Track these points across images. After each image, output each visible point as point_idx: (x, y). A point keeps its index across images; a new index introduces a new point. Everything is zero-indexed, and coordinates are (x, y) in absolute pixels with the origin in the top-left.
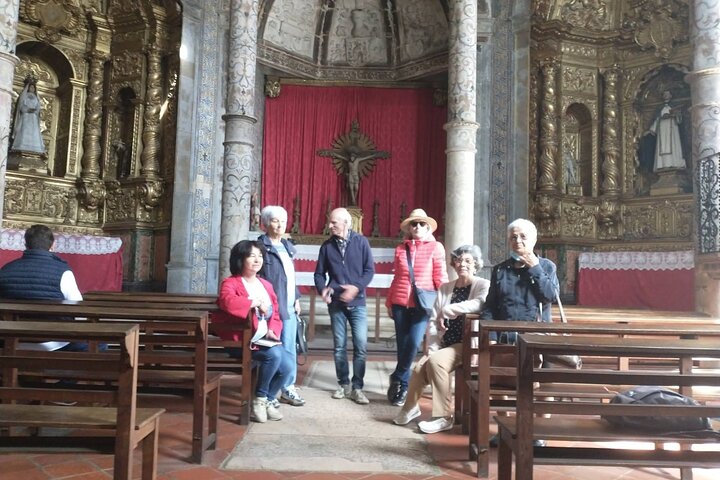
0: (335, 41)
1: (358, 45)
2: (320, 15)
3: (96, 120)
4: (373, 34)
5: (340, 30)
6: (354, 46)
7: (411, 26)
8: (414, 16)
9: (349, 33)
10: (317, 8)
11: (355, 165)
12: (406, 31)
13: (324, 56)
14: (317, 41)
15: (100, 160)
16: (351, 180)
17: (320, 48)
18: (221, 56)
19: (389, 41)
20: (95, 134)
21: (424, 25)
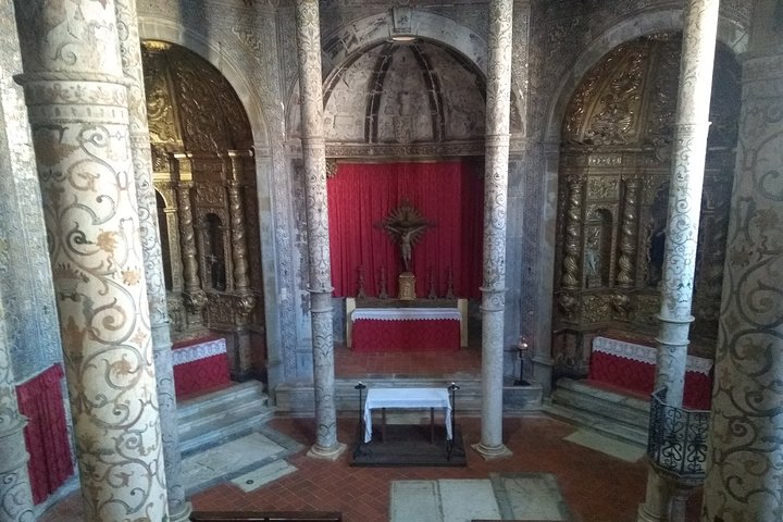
0: (383, 118)
1: (405, 123)
2: (369, 99)
3: (190, 241)
4: (419, 111)
5: (388, 110)
6: (401, 124)
7: (454, 107)
8: (457, 100)
9: (396, 112)
10: (366, 94)
11: (407, 238)
12: (450, 112)
13: (375, 134)
14: (367, 121)
15: (199, 273)
16: (405, 252)
17: (371, 127)
18: (290, 183)
19: (434, 118)
20: (191, 253)
21: (466, 110)
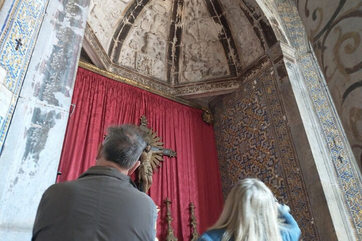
0: (127, 49)
1: (146, 59)
2: (121, 24)
4: (159, 56)
5: (133, 43)
6: (142, 59)
8: (196, 52)
10: (121, 17)
11: (149, 156)
14: (113, 42)
17: (114, 50)
19: (169, 67)
21: (203, 59)
